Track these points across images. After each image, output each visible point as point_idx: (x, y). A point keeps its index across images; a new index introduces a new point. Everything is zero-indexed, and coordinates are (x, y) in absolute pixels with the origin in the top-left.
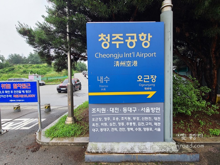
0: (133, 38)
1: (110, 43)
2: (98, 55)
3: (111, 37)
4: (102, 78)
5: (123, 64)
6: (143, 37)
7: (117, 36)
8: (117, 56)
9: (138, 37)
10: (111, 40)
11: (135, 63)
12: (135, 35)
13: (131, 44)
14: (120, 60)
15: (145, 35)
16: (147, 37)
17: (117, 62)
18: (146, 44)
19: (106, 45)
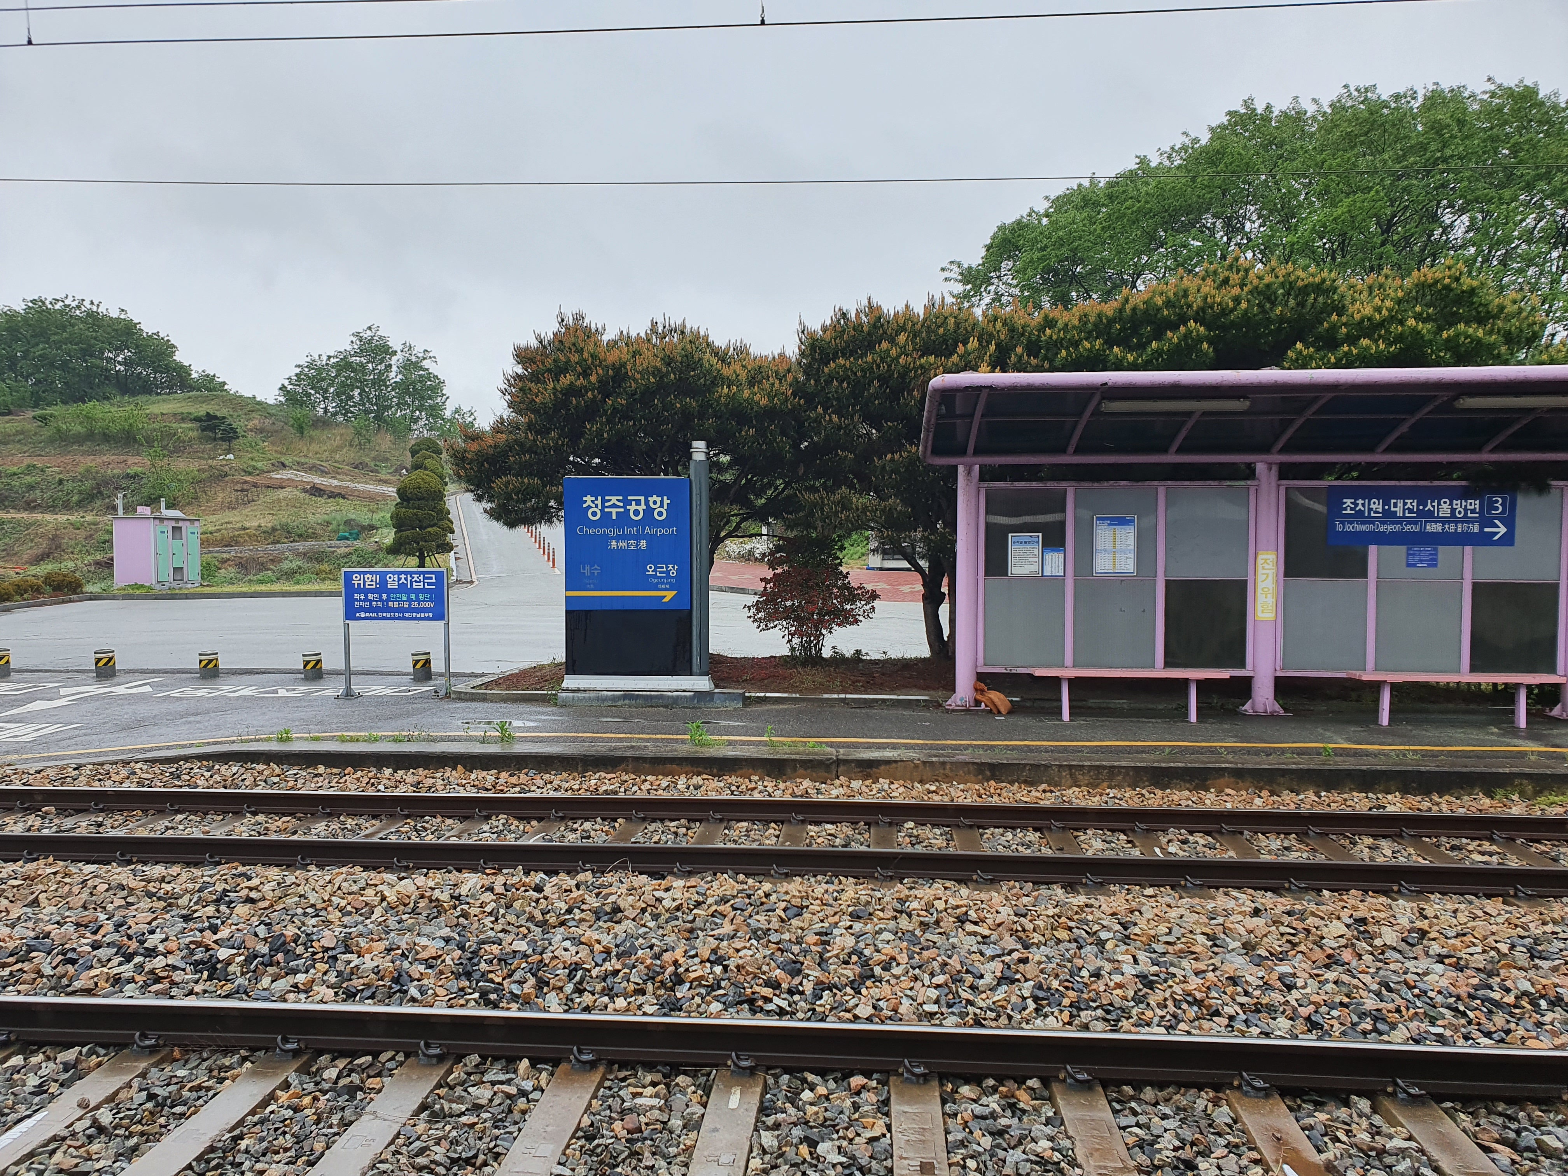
0: (638, 503)
1: (602, 511)
2: (581, 530)
3: (604, 501)
4: (587, 568)
5: (622, 544)
6: (655, 503)
7: (614, 499)
8: (613, 532)
9: (647, 503)
10: (603, 507)
11: (643, 544)
12: (642, 498)
13: (636, 512)
14: (618, 538)
15: (658, 499)
16: (662, 501)
17: (614, 542)
18: (660, 514)
19: (594, 514)
